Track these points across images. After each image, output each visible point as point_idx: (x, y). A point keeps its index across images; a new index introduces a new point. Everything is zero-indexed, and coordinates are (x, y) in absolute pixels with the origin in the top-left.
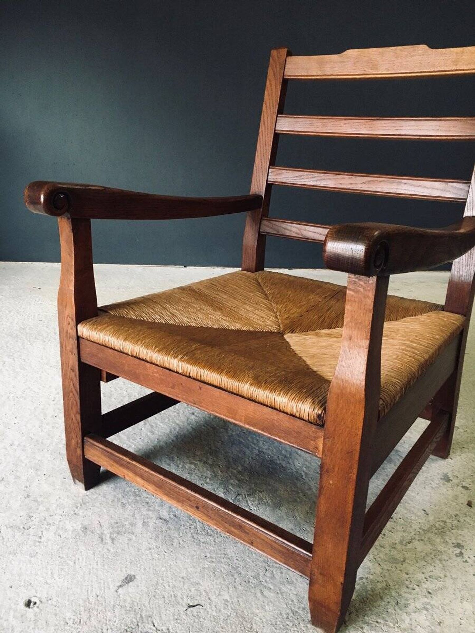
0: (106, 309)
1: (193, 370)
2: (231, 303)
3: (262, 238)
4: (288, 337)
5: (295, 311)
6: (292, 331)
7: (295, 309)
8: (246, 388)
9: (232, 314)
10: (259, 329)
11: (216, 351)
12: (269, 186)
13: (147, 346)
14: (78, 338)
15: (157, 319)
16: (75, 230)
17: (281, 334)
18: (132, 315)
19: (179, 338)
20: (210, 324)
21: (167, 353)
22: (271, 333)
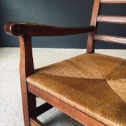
0: (38, 70)
1: (72, 103)
2: (84, 67)
3: (94, 41)
4: (109, 82)
5: (109, 70)
6: (110, 79)
7: (109, 69)
8: (98, 117)
9: (85, 72)
10: (96, 78)
11: (82, 93)
12: (97, 23)
13: (53, 90)
14: (27, 83)
15: (57, 74)
16: (25, 41)
17: (105, 80)
18: (48, 73)
19: (66, 85)
20: (77, 76)
21: (61, 94)
22: (101, 80)
